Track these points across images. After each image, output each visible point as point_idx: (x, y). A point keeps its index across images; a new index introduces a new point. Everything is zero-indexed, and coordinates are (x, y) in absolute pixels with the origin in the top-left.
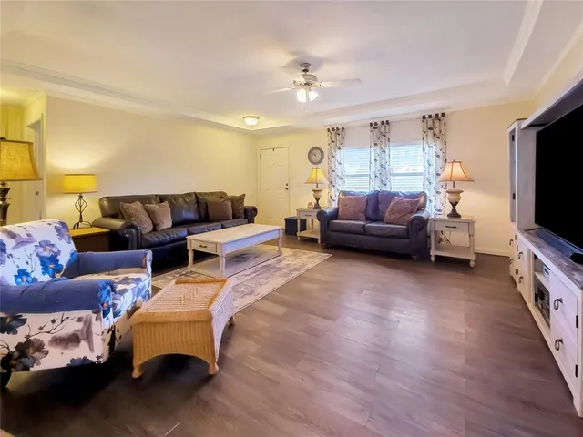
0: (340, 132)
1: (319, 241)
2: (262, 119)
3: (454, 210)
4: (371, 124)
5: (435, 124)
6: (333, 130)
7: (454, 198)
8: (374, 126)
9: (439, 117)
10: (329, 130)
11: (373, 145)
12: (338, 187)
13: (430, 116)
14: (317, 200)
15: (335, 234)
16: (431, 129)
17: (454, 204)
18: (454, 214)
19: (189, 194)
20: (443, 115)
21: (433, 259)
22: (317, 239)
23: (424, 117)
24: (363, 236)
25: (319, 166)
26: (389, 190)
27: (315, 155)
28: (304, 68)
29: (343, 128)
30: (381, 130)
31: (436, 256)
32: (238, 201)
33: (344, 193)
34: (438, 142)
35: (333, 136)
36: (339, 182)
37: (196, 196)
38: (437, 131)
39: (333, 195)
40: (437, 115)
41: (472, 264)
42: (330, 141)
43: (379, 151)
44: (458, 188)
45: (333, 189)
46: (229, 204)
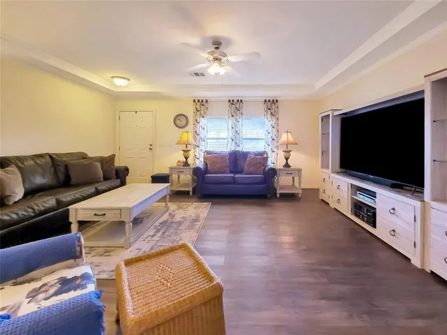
0: (204, 103)
1: (191, 193)
2: (132, 81)
3: (287, 162)
4: (229, 101)
5: (271, 105)
6: (199, 101)
7: (287, 154)
8: (231, 102)
9: (275, 102)
10: (194, 101)
11: (230, 116)
12: (201, 147)
13: (269, 101)
14: (186, 158)
15: (211, 185)
16: (269, 109)
17: (287, 159)
18: (287, 165)
19: (41, 156)
20: (277, 101)
21: (278, 195)
22: (189, 192)
23: (265, 101)
24: (234, 186)
25: (185, 129)
26: (241, 150)
27: (180, 121)
28: (216, 46)
29: (207, 101)
30: (236, 106)
31: (280, 194)
32: (107, 162)
33: (208, 153)
34: (274, 119)
35: (198, 107)
36: (202, 143)
37: (51, 157)
38: (273, 111)
39: (197, 154)
40: (273, 101)
41: (300, 196)
42: (195, 111)
43: (235, 121)
44: (289, 149)
45: (197, 149)
46: (99, 165)
